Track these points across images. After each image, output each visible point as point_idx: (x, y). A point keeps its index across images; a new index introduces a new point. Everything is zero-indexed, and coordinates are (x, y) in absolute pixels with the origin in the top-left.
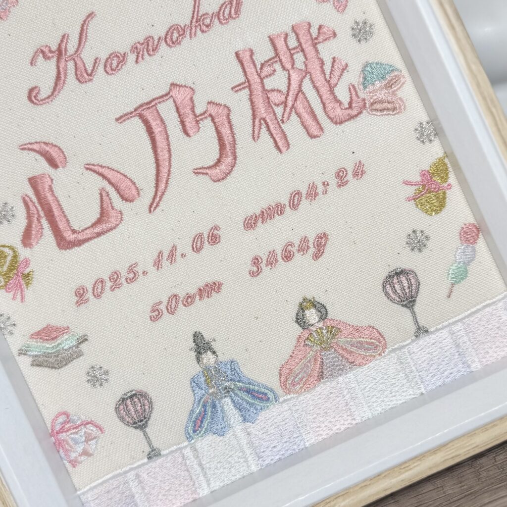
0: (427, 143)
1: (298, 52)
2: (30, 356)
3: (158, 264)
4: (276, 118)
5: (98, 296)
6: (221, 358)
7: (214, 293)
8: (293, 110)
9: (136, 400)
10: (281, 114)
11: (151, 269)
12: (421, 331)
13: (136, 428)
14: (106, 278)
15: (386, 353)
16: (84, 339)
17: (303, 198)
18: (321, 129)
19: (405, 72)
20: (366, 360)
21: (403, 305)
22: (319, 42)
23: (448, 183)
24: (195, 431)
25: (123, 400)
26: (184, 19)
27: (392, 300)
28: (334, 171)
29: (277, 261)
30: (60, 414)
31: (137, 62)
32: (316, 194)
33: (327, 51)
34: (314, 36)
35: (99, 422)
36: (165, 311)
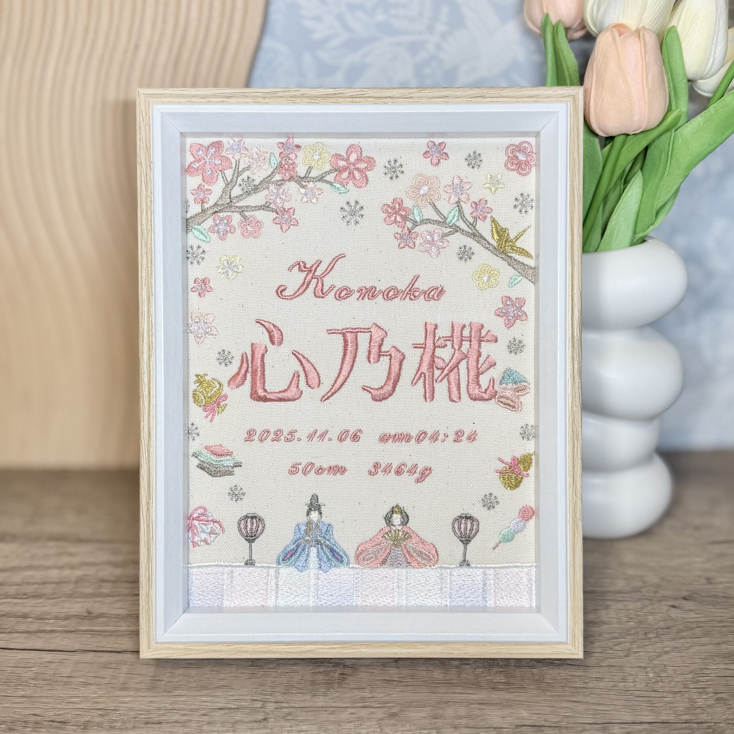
0: (525, 440)
1: (467, 341)
2: (199, 459)
3: (311, 437)
4: (433, 377)
5: (261, 440)
6: (323, 519)
7: (338, 474)
8: (447, 377)
9: (255, 521)
10: (438, 376)
11: (304, 438)
12: (465, 563)
13: (246, 539)
14: (272, 431)
15: (435, 567)
16: (238, 465)
17: (427, 438)
18: (460, 398)
19: (532, 386)
20: (420, 566)
21: (461, 540)
22: (484, 341)
23: (527, 472)
24: (284, 560)
25: (247, 517)
26: (402, 286)
27: (455, 533)
28: (456, 429)
29: (390, 471)
30: (200, 508)
31: (358, 299)
32: (437, 439)
33: (486, 348)
34: (482, 335)
35: (224, 525)
36: (301, 471)
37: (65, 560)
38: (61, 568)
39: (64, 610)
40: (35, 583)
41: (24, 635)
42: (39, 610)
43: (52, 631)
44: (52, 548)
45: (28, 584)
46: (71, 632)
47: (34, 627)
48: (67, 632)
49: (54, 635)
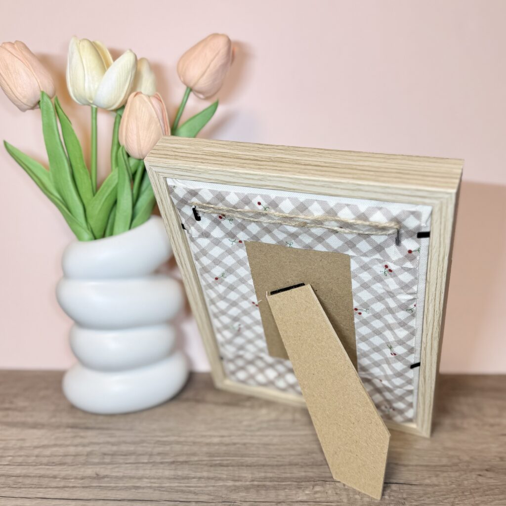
37: (78, 441)
38: (76, 446)
39: (81, 473)
40: (60, 456)
41: (56, 490)
42: (63, 473)
43: (73, 487)
44: (69, 433)
45: (55, 456)
46: (87, 487)
47: (62, 484)
48: (83, 487)
49: (75, 489)
